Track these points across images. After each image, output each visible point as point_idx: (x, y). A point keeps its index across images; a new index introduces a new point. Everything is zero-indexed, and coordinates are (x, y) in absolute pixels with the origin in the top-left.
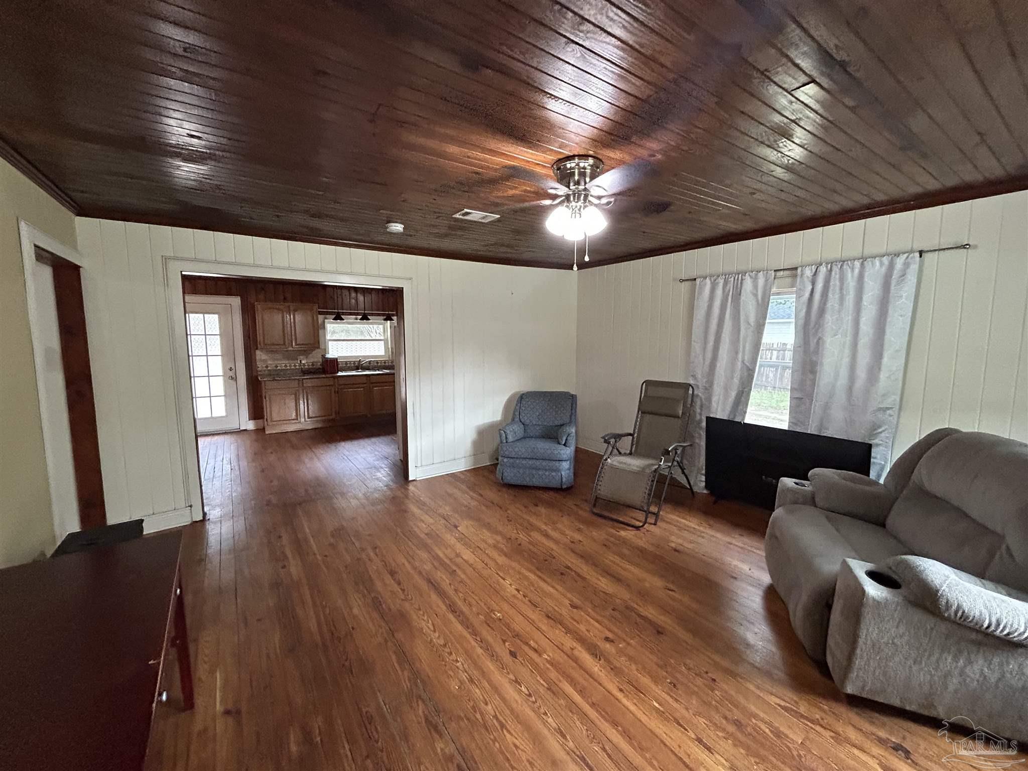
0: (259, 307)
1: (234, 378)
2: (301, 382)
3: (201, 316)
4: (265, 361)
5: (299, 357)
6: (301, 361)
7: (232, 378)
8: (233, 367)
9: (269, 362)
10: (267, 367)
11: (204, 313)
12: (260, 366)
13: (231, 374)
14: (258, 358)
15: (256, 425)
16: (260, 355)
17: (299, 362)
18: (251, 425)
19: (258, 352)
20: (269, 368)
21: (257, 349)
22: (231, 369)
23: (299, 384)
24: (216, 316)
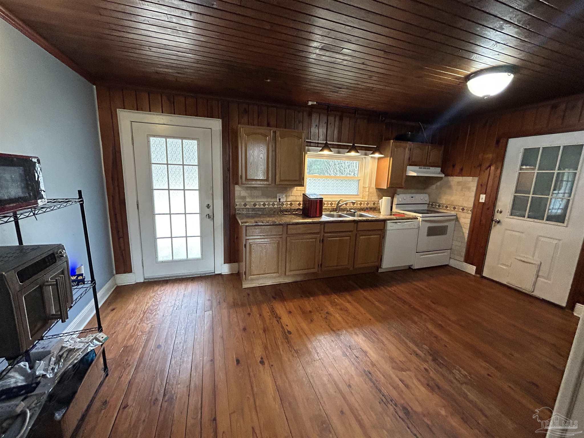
0: (243, 130)
1: (211, 217)
2: (285, 227)
3: (180, 141)
4: (244, 198)
5: (278, 195)
6: (280, 199)
7: (209, 217)
8: (211, 205)
9: (248, 200)
10: (245, 205)
11: (182, 138)
12: (238, 203)
13: (208, 211)
14: (237, 194)
15: (231, 269)
16: (239, 191)
17: (278, 201)
18: (225, 269)
19: (237, 188)
20: (248, 206)
21: (237, 184)
22: (208, 206)
23: (283, 231)
24: (195, 142)
